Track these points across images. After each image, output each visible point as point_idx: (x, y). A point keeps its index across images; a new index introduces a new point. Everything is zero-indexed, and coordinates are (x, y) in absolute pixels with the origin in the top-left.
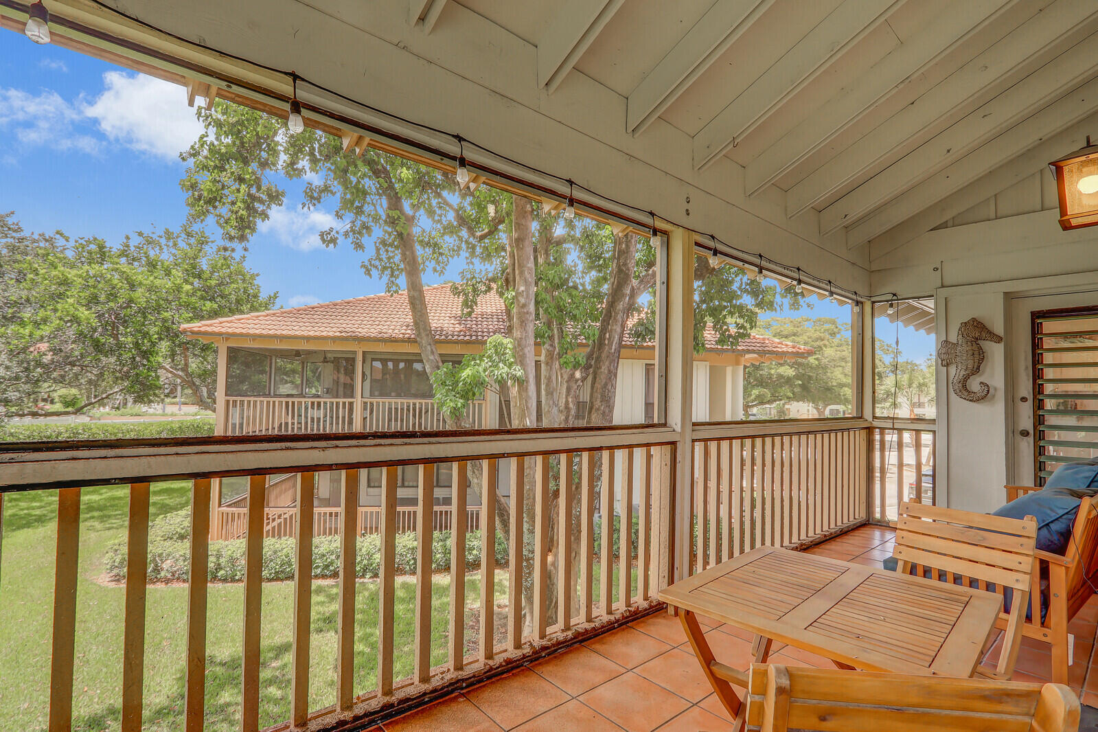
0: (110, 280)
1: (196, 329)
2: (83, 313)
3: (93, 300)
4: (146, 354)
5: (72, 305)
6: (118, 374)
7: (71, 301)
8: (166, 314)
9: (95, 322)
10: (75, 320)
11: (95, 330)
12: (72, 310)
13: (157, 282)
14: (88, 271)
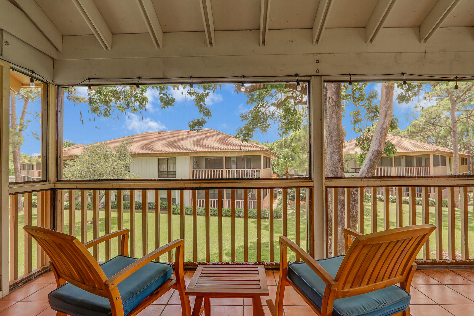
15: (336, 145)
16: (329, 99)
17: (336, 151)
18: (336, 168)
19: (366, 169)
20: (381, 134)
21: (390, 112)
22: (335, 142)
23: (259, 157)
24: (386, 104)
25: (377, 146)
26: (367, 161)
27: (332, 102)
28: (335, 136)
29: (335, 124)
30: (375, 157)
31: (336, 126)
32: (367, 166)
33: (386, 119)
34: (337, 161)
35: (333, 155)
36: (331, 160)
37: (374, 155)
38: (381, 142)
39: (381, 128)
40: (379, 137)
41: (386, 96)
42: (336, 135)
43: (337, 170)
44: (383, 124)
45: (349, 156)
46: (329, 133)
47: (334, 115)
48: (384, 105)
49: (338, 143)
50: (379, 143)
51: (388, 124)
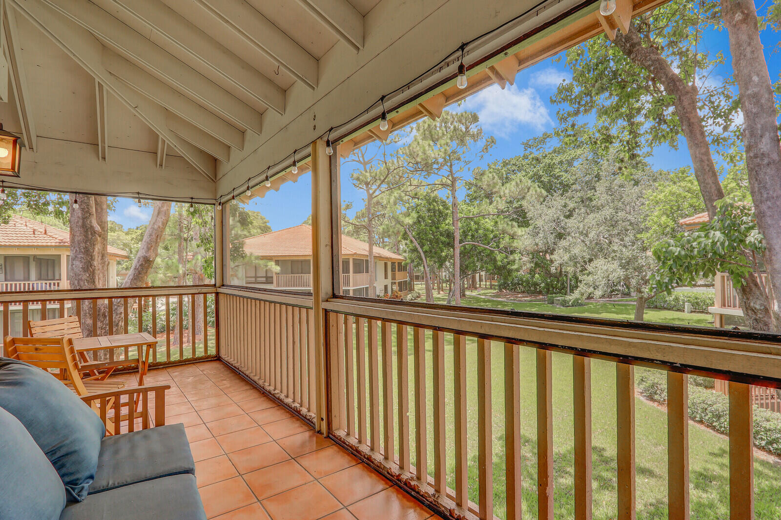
1: (689, 222)
15: (79, 248)
17: (79, 256)
19: (129, 281)
21: (165, 208)
22: (79, 244)
25: (144, 251)
28: (78, 234)
29: (78, 217)
30: (141, 265)
31: (81, 221)
32: (131, 277)
33: (159, 217)
34: (81, 270)
35: (74, 262)
37: (140, 263)
38: (150, 246)
39: (151, 228)
42: (81, 233)
44: (154, 223)
50: (147, 247)
51: (161, 223)
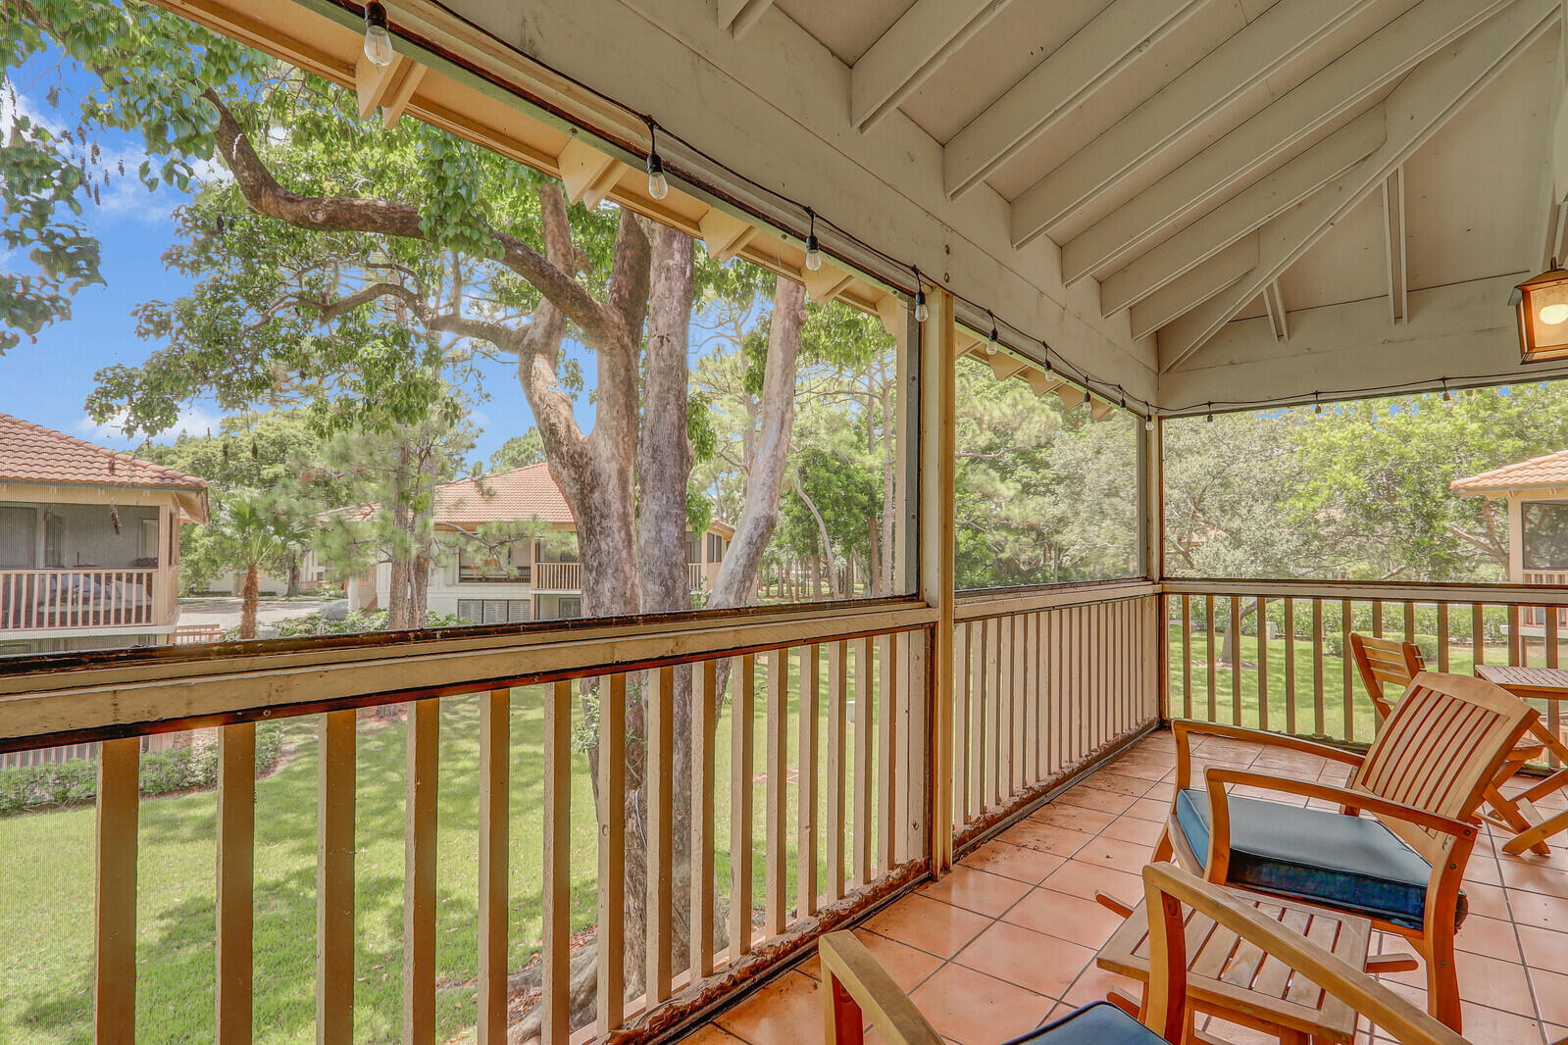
0: (1377, 436)
1: (1471, 485)
2: (1352, 479)
3: (1361, 461)
4: (1430, 517)
5: (1339, 472)
6: (1405, 545)
7: (1337, 467)
8: (1445, 467)
9: (1365, 488)
10: (1344, 487)
11: (1365, 497)
12: (1339, 478)
13: (1434, 427)
14: (1353, 431)
16: (662, 342)
17: (674, 511)
18: (672, 565)
19: (740, 570)
20: (773, 471)
21: (789, 415)
22: (672, 484)
23: (153, 512)
24: (783, 392)
25: (764, 506)
26: (740, 545)
27: (671, 356)
28: (671, 462)
29: (673, 425)
30: (759, 536)
31: (677, 433)
32: (742, 562)
33: (783, 432)
34: (676, 543)
35: (664, 526)
36: (658, 541)
37: (759, 531)
38: (773, 494)
39: (772, 457)
40: (769, 481)
41: (784, 371)
42: (676, 460)
43: (676, 572)
44: (777, 446)
45: (511, 525)
46: (655, 451)
47: (672, 399)
48: (778, 394)
49: (678, 487)
50: (770, 496)
51: (786, 446)
